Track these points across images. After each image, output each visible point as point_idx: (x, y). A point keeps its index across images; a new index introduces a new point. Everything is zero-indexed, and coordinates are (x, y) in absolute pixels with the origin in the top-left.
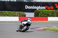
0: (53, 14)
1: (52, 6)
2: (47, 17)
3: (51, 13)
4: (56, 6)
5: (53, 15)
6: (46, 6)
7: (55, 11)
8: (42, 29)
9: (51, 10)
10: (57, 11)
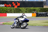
0: (11, 10)
1: (10, 4)
2: (6, 13)
3: (9, 10)
4: (13, 4)
5: (11, 12)
6: (5, 4)
7: (12, 8)
8: (2, 24)
9: (9, 7)
10: (14, 8)
